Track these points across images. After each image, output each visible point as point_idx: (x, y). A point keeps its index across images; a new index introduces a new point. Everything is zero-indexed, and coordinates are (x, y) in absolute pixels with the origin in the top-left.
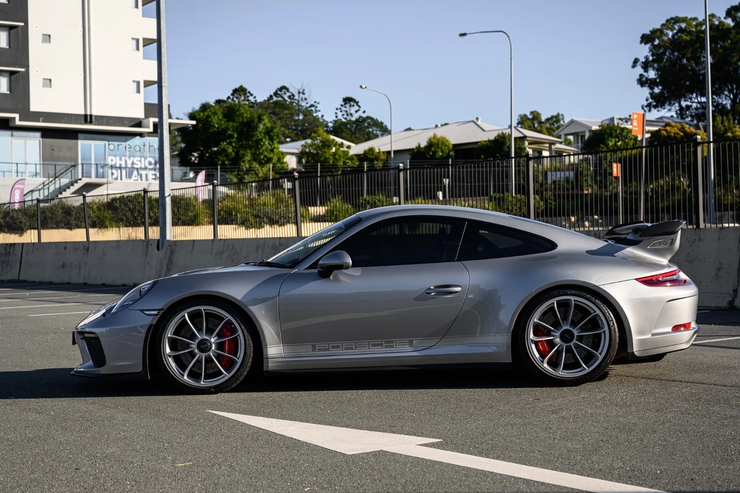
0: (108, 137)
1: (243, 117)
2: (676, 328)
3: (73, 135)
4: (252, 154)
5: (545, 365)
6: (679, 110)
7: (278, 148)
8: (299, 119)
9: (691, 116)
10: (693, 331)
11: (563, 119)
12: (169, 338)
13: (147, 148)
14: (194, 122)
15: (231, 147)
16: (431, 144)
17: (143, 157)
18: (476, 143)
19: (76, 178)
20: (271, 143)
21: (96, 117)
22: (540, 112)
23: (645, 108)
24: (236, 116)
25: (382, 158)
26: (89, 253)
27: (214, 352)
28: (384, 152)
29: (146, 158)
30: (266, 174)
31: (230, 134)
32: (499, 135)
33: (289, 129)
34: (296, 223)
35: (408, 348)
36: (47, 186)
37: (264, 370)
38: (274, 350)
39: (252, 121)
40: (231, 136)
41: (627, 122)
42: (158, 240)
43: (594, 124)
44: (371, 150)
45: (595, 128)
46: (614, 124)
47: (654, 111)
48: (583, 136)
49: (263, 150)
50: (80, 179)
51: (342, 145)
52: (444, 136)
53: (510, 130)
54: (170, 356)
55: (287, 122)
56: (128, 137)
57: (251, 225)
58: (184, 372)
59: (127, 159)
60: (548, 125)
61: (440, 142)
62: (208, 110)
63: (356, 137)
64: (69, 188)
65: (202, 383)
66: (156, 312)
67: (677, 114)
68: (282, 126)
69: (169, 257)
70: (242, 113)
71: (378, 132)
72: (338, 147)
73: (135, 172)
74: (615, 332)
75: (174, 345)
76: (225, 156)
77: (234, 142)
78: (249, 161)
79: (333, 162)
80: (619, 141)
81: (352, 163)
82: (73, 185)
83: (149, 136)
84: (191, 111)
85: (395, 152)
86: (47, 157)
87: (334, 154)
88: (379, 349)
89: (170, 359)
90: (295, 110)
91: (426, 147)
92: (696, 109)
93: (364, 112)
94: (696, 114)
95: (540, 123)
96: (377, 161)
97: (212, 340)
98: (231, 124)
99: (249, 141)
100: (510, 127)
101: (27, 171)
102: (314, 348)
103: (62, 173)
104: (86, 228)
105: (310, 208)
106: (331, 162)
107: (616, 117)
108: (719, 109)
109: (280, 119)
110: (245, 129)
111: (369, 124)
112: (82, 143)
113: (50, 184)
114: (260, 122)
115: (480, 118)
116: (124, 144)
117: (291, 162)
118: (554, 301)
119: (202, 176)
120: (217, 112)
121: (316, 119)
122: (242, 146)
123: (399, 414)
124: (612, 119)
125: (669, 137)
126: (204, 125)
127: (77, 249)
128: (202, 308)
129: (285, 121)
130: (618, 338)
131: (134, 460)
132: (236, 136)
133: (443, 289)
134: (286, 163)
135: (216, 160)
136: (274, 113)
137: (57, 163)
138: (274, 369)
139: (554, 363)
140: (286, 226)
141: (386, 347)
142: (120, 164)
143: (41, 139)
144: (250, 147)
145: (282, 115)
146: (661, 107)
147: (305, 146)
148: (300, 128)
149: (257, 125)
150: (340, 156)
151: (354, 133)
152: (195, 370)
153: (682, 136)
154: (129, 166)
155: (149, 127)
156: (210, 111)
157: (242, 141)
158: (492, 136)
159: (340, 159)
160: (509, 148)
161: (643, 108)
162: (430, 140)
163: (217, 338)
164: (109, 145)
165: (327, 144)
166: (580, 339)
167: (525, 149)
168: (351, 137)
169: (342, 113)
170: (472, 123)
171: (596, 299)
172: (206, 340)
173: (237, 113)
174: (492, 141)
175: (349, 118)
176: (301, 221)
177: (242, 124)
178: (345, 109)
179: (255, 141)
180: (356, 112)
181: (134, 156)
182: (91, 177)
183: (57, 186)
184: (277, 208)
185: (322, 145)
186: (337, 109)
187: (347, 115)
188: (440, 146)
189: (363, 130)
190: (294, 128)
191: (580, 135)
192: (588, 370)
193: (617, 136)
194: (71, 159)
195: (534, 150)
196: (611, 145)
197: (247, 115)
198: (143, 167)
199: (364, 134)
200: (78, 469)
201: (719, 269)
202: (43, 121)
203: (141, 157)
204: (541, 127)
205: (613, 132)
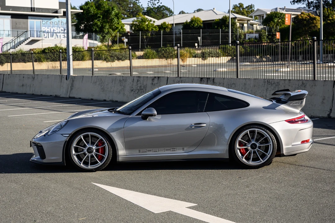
0: (42, 18)
1: (105, 8)
2: (303, 142)
3: (26, 17)
4: (109, 25)
5: (244, 159)
6: (308, 3)
7: (121, 22)
8: (131, 7)
9: (313, 6)
10: (311, 143)
11: (254, 7)
12: (74, 147)
13: (60, 23)
14: (82, 11)
15: (99, 22)
16: (192, 21)
17: (59, 27)
18: (213, 20)
19: (27, 37)
20: (118, 20)
21: (37, 8)
22: (243, 4)
23: (292, 3)
24: (102, 7)
25: (169, 27)
26: (35, 80)
27: (94, 153)
28: (170, 24)
29: (60, 28)
30: (116, 35)
31: (99, 16)
32: (223, 16)
33: (126, 11)
34: (130, 60)
35: (182, 151)
36: (14, 41)
37: (117, 161)
38: (122, 152)
39: (109, 10)
40: (99, 17)
41: (283, 10)
42: (67, 75)
43: (268, 11)
44: (165, 23)
45: (269, 13)
46: (277, 12)
47: (296, 4)
48: (263, 17)
49: (114, 24)
50: (29, 38)
51: (151, 21)
52: (198, 17)
53: (229, 14)
54: (74, 155)
55: (125, 8)
56: (51, 18)
57: (109, 60)
58: (81, 162)
59: (51, 28)
60: (247, 10)
61: (197, 20)
62: (89, 5)
63: (157, 15)
64: (24, 42)
65: (89, 167)
66: (68, 135)
67: (306, 5)
68: (123, 10)
69: (72, 84)
70: (104, 6)
71: (168, 13)
72: (149, 22)
73: (55, 34)
74: (275, 144)
75: (76, 150)
76: (96, 26)
77: (101, 20)
78: (108, 29)
79: (147, 29)
80: (279, 20)
81: (156, 29)
82: (26, 40)
83: (61, 17)
84: (80, 5)
85: (175, 24)
86: (14, 27)
87: (147, 25)
88: (169, 152)
89: (75, 156)
90: (129, 2)
91: (190, 22)
92: (316, 3)
93: (161, 3)
94: (316, 6)
95: (243, 9)
96: (167, 28)
97: (94, 148)
98: (99, 11)
99: (108, 19)
100: (229, 12)
101: (5, 34)
102: (140, 152)
103: (21, 35)
104: (32, 62)
105: (136, 52)
106: (146, 29)
107: (278, 7)
108: (326, 3)
109: (122, 6)
110: (106, 14)
111: (163, 9)
112: (30, 21)
113: (16, 40)
114: (113, 11)
115: (215, 8)
116: (49, 21)
117: (127, 29)
118: (248, 131)
119: (86, 36)
120: (93, 6)
121: (139, 6)
122: (104, 22)
123: (178, 187)
124: (276, 9)
125: (303, 19)
126: (87, 12)
127: (29, 78)
128: (89, 133)
129: (124, 7)
130: (277, 147)
131: (60, 215)
132: (102, 17)
133: (198, 125)
134: (125, 29)
135: (92, 28)
136: (119, 4)
137: (18, 30)
138: (122, 161)
139: (248, 159)
140: (125, 61)
141: (172, 151)
142: (48, 31)
143: (11, 19)
144: (108, 22)
145: (123, 5)
146: (299, 2)
147: (134, 21)
148: (131, 11)
149: (111, 12)
150: (150, 26)
151: (156, 13)
152: (86, 161)
153: (309, 19)
154: (52, 31)
155: (61, 13)
156: (90, 5)
157: (104, 19)
158: (221, 17)
159: (150, 28)
160: (229, 23)
161: (291, 3)
162: (192, 18)
163: (96, 147)
164: (43, 21)
165: (143, 21)
166: (260, 147)
167: (236, 23)
168: (155, 15)
169: (151, 4)
170: (211, 11)
171: (267, 130)
172: (91, 148)
173: (102, 6)
174: (220, 19)
175: (154, 6)
176: (132, 59)
177: (105, 11)
178: (152, 2)
179: (110, 19)
180: (158, 3)
181: (54, 27)
182: (34, 37)
183: (19, 41)
184: (121, 52)
185: (142, 21)
186: (148, 2)
187: (153, 4)
188: (196, 21)
189: (161, 12)
190: (128, 10)
191: (262, 16)
192: (263, 162)
193: (279, 17)
194: (25, 28)
195: (240, 24)
196: (276, 21)
197: (107, 7)
198: (59, 32)
199: (161, 14)
200: (35, 221)
201: (324, 99)
202: (11, 11)
203: (57, 27)
204: (244, 11)
205: (277, 15)
